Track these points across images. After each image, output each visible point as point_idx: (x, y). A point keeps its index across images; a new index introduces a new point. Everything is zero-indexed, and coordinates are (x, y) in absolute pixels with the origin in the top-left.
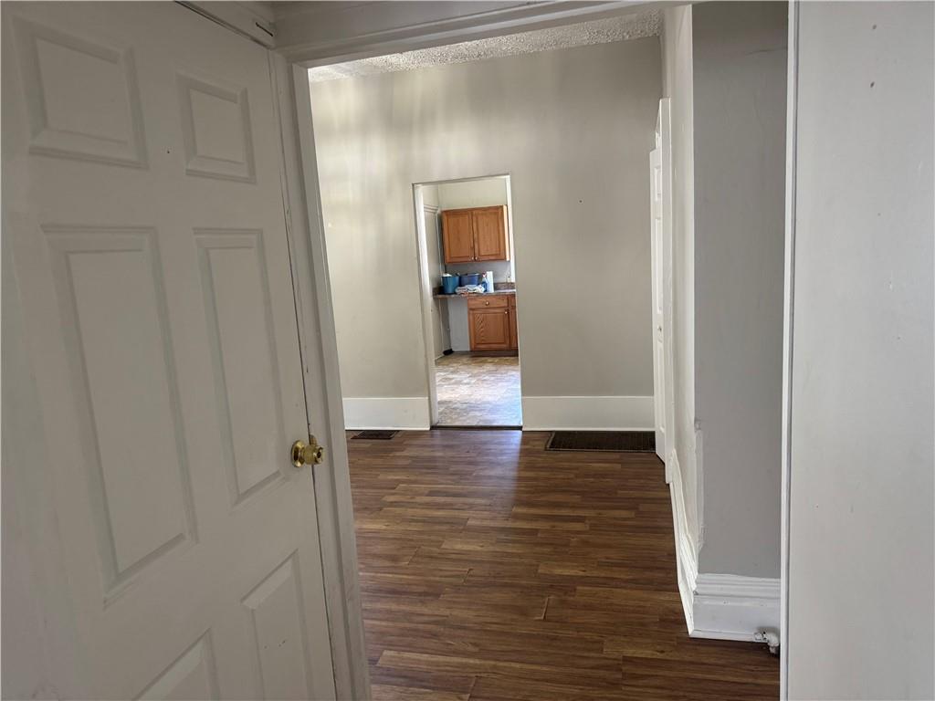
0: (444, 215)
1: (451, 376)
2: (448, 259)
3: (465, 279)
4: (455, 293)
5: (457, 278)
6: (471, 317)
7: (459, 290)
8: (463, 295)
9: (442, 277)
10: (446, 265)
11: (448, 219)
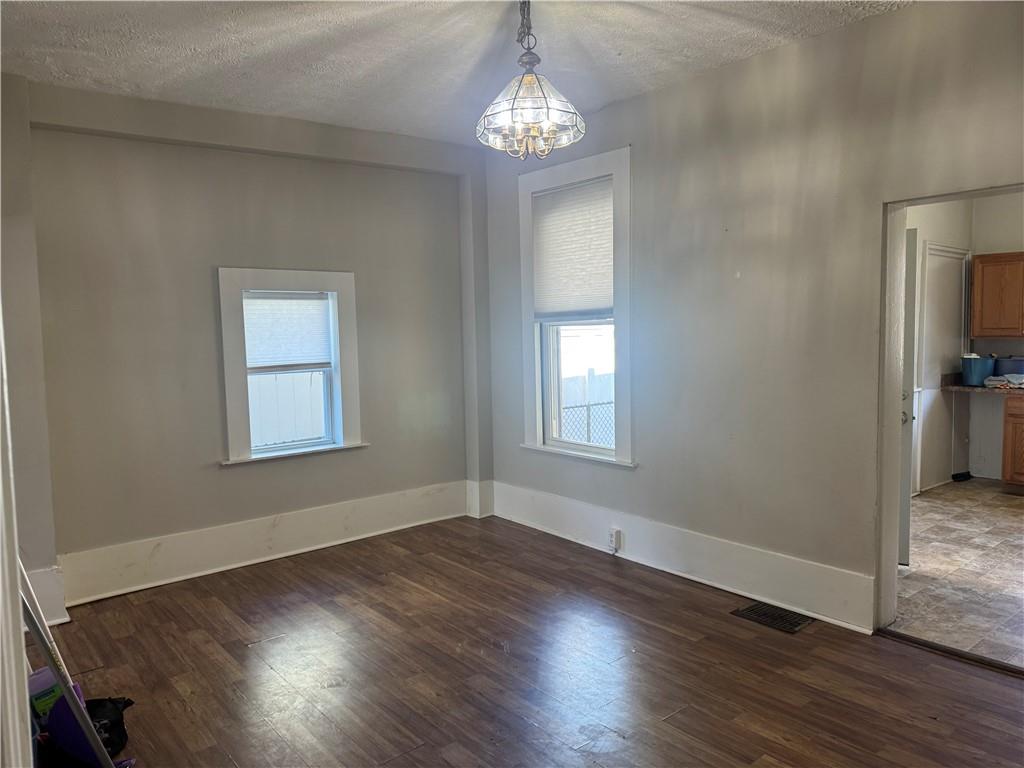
0: (977, 261)
1: (952, 525)
2: (977, 331)
3: (1006, 364)
4: (984, 386)
5: (991, 362)
6: (1010, 428)
7: (992, 382)
8: (997, 390)
9: (963, 359)
10: (972, 341)
11: (983, 268)
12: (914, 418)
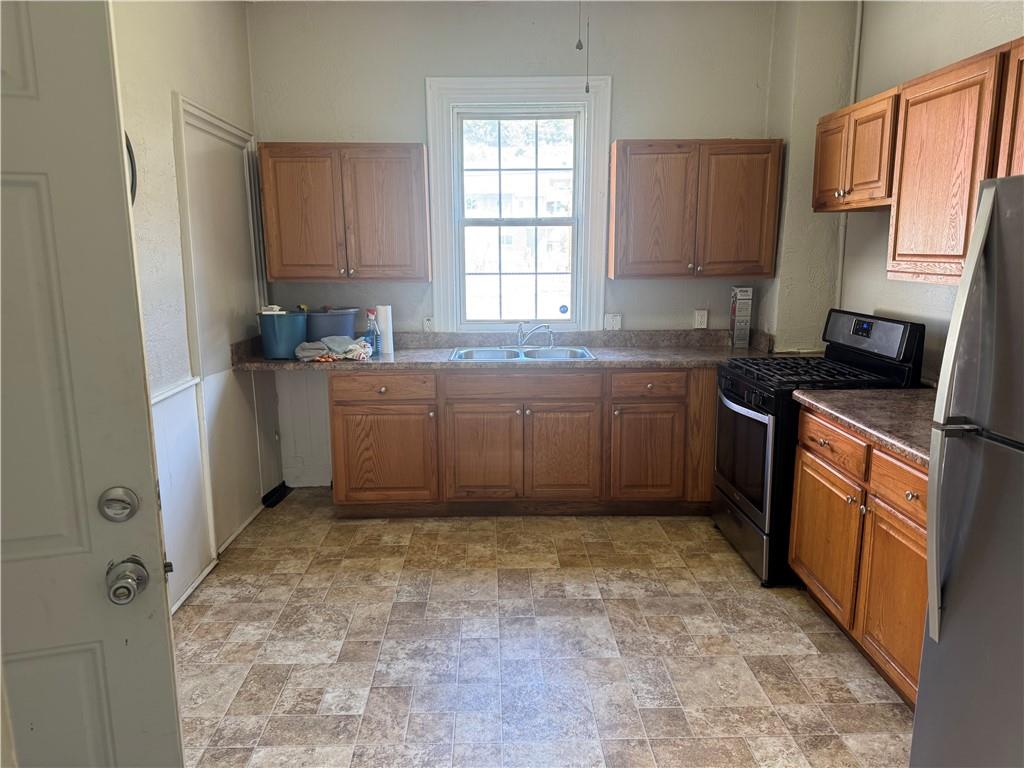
0: (265, 152)
2: (275, 269)
3: (321, 321)
4: (296, 359)
5: (301, 319)
6: (339, 422)
7: (306, 351)
8: (316, 365)
9: (261, 315)
10: (269, 284)
11: (274, 163)
12: (168, 567)
